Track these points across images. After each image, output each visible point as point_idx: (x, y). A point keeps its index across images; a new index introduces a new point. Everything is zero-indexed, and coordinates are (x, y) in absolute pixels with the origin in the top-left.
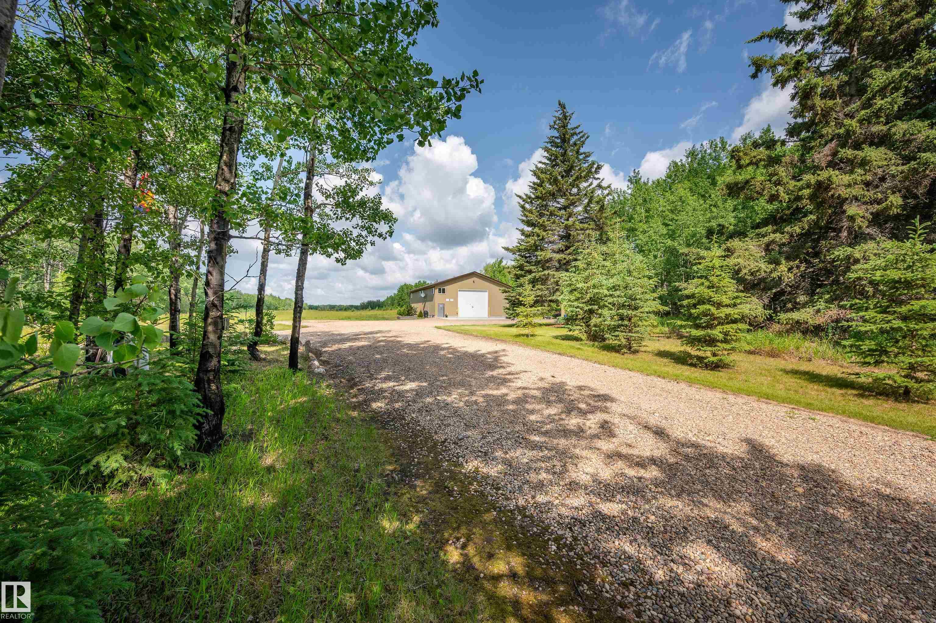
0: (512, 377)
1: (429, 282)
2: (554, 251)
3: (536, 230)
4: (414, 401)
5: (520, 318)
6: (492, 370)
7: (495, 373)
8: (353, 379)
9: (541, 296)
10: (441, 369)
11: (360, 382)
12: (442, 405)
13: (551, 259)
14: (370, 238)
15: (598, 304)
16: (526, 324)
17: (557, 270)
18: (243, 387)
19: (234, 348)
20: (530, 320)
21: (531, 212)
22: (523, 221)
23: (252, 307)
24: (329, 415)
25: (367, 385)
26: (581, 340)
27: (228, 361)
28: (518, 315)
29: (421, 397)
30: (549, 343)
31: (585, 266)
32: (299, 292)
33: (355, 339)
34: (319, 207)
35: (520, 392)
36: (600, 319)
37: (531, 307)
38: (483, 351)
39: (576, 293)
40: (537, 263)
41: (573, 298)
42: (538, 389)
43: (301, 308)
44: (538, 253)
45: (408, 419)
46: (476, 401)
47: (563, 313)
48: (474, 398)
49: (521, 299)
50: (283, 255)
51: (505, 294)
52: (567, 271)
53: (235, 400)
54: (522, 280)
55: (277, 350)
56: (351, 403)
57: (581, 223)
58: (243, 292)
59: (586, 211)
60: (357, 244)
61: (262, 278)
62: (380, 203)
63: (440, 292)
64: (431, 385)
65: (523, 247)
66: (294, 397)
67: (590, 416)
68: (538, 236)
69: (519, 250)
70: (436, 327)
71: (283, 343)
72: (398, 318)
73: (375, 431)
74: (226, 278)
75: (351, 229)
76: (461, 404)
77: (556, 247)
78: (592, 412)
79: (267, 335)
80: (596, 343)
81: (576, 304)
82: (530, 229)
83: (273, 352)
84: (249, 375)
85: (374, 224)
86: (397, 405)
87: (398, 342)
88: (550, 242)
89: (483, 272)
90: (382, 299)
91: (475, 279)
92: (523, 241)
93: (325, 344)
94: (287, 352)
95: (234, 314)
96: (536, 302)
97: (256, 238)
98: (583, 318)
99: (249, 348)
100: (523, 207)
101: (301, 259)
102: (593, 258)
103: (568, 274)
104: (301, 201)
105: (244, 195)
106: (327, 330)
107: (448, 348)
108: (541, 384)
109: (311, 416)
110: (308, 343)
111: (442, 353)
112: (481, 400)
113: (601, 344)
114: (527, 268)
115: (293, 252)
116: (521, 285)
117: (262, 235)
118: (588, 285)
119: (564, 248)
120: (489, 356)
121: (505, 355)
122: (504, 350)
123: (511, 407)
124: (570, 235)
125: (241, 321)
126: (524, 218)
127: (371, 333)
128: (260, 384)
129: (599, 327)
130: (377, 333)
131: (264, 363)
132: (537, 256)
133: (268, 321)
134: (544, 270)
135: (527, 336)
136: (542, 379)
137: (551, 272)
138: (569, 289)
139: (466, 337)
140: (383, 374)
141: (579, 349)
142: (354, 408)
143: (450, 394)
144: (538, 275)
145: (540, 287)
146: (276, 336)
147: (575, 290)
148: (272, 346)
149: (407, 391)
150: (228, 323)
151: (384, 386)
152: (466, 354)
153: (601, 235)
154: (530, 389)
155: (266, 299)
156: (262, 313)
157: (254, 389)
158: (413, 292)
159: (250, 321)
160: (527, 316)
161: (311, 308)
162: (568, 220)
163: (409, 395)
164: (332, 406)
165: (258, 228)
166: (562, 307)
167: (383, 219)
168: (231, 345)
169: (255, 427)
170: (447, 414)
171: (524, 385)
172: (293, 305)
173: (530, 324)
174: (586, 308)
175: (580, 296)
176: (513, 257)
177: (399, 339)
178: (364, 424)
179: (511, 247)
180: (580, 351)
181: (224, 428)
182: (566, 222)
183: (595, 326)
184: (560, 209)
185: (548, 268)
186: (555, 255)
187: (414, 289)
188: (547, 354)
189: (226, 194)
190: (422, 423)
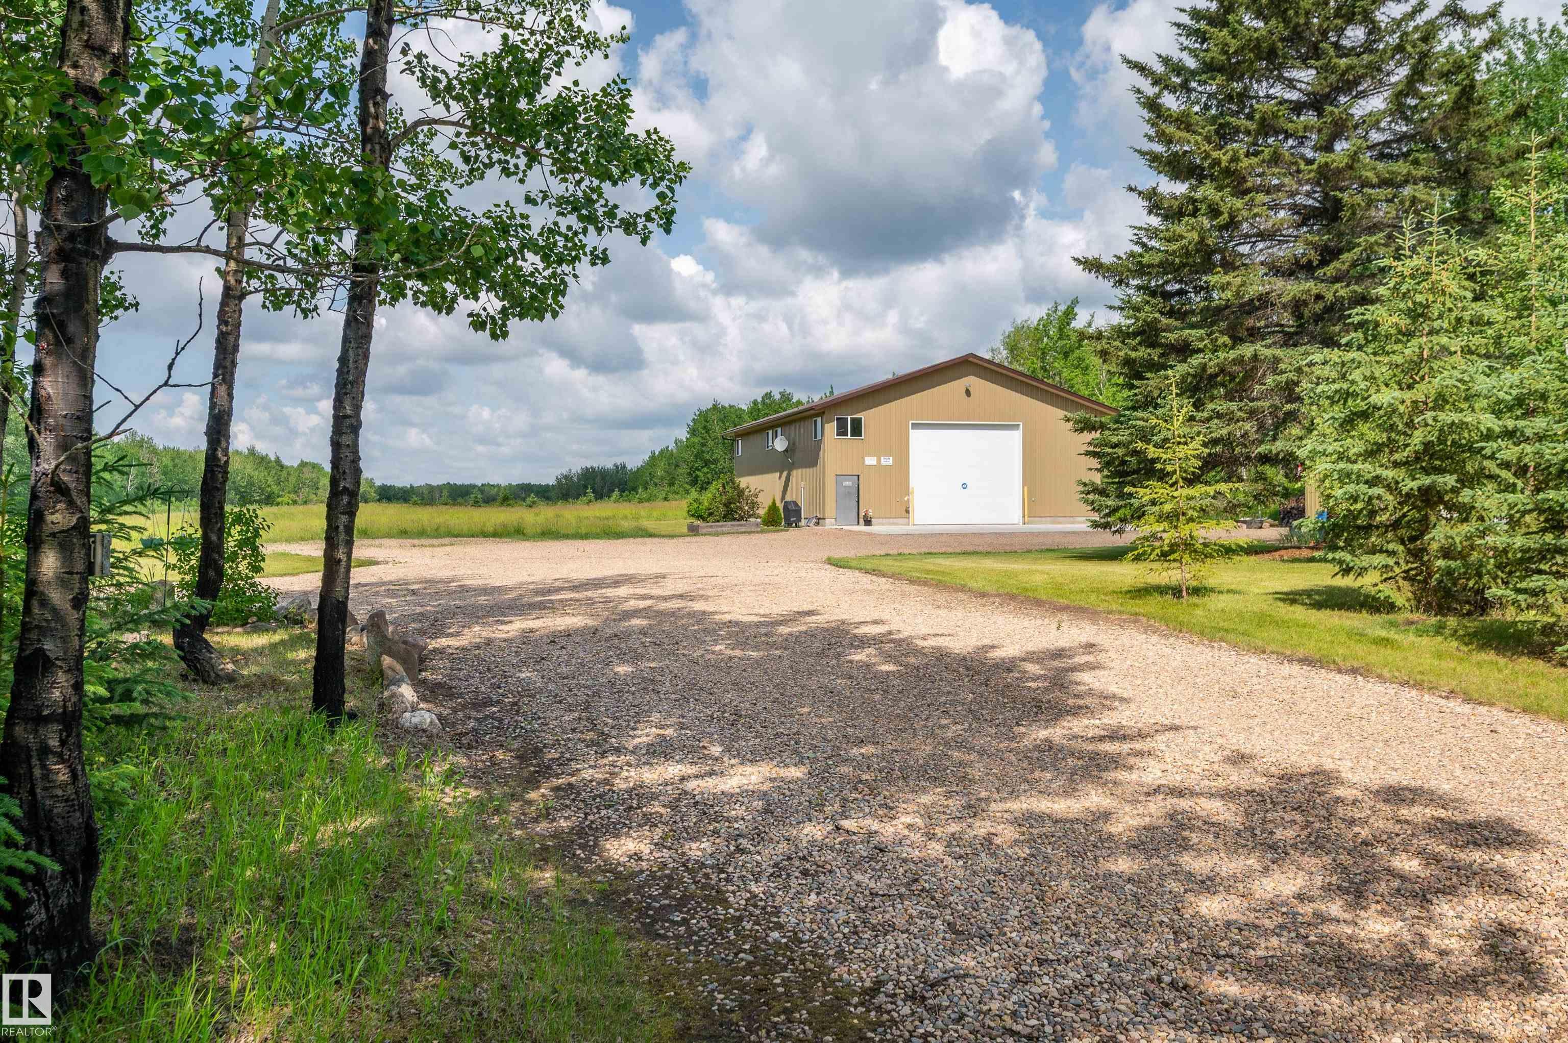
0: (1126, 747)
1: (803, 397)
2: (1275, 269)
3: (1207, 191)
4: (759, 836)
5: (1146, 528)
6: (1047, 724)
7: (1056, 733)
8: (537, 751)
9: (1227, 442)
10: (853, 716)
11: (563, 762)
12: (862, 850)
13: (1263, 302)
14: (591, 239)
15: (1458, 468)
16: (1173, 548)
17: (1290, 340)
18: (160, 776)
19: (130, 638)
20: (1185, 530)
21: (1183, 122)
22: (1154, 159)
23: (187, 493)
24: (454, 881)
25: (587, 774)
26: (1391, 607)
27: (111, 684)
28: (1139, 515)
29: (782, 820)
30: (1263, 620)
31: (1404, 322)
32: (345, 440)
33: (542, 606)
34: (410, 132)
35: (1156, 808)
36: (1465, 528)
37: (1191, 482)
38: (1009, 651)
39: (1364, 427)
40: (1211, 316)
41: (1356, 447)
42: (1228, 795)
43: (353, 494)
44: (1213, 279)
45: (737, 900)
46: (988, 839)
47: (1313, 505)
48: (981, 828)
49: (1152, 452)
50: (289, 309)
51: (1088, 436)
52: (1329, 342)
53: (133, 820)
54: (1153, 381)
55: (274, 647)
56: (531, 838)
57: (1382, 156)
58: (160, 443)
59: (1399, 110)
60: (545, 258)
61: (222, 390)
62: (624, 109)
63: (842, 431)
64: (820, 776)
65: (1156, 259)
66: (332, 814)
67: (1444, 908)
68: (1214, 212)
69: (1142, 270)
70: (831, 562)
71: (292, 620)
72: (693, 531)
73: (618, 945)
74: (100, 393)
75: (521, 208)
76: (936, 849)
77: (1282, 253)
78: (1448, 891)
79: (239, 592)
80: (1452, 621)
81: (1367, 468)
82: (1180, 188)
83: (259, 651)
84: (178, 735)
85: (607, 186)
86: (697, 850)
87: (692, 615)
88: (1262, 236)
89: (1002, 356)
90: (634, 463)
91: (972, 381)
92: (1153, 233)
93: (437, 626)
94: (305, 654)
95: (128, 521)
96: (1209, 463)
97: (198, 249)
98: (1396, 525)
99: (178, 635)
100: (1152, 105)
101: (351, 322)
102: (1438, 290)
103: (1335, 355)
104: (349, 118)
105: (156, 96)
106: (445, 574)
107: (876, 641)
108: (1239, 778)
109: (392, 885)
110: (376, 622)
111: (858, 656)
112: (1007, 834)
113: (1472, 624)
114: (1172, 337)
115: (322, 300)
116: (1149, 403)
117: (218, 238)
118: (1418, 394)
119: (1315, 258)
120: (1032, 668)
121: (1092, 667)
122: (1090, 647)
123: (1123, 865)
124: (1338, 205)
125: (152, 545)
126: (1159, 148)
127: (597, 584)
128: (219, 769)
129: (1462, 556)
130: (617, 582)
131: (228, 692)
132: (1207, 289)
133: (241, 544)
134: (1237, 340)
135: (1176, 592)
136: (1239, 759)
137: (1263, 349)
138: (1338, 411)
139: (942, 597)
140: (645, 735)
141: (1385, 642)
142: (542, 857)
143: (889, 811)
144: (1213, 362)
145: (1221, 406)
146: (270, 596)
147: (1364, 415)
148: (256, 630)
149: (731, 798)
150: (108, 552)
151: (651, 776)
152: (941, 655)
153: (1462, 201)
154: (1193, 794)
155: (235, 465)
156: (221, 514)
157: (196, 782)
158: (747, 434)
159: (181, 544)
160: (1173, 517)
161: (388, 495)
162: (1328, 148)
163: (739, 811)
164: (466, 847)
165: (204, 209)
166: (1310, 483)
167: (639, 167)
168: (119, 627)
169: (201, 919)
170: (880, 886)
171: (1176, 779)
172: (325, 482)
173: (1188, 545)
174: (1410, 486)
175: (1382, 438)
176: (1117, 295)
177: (698, 606)
178: (579, 916)
179: (1107, 259)
180: (1386, 653)
181: (96, 918)
182: (1321, 158)
183: (1446, 553)
184: (1298, 108)
185: (1254, 334)
186: (1279, 284)
187: (749, 424)
188: (1254, 662)
189: (95, 96)
190: (789, 918)
